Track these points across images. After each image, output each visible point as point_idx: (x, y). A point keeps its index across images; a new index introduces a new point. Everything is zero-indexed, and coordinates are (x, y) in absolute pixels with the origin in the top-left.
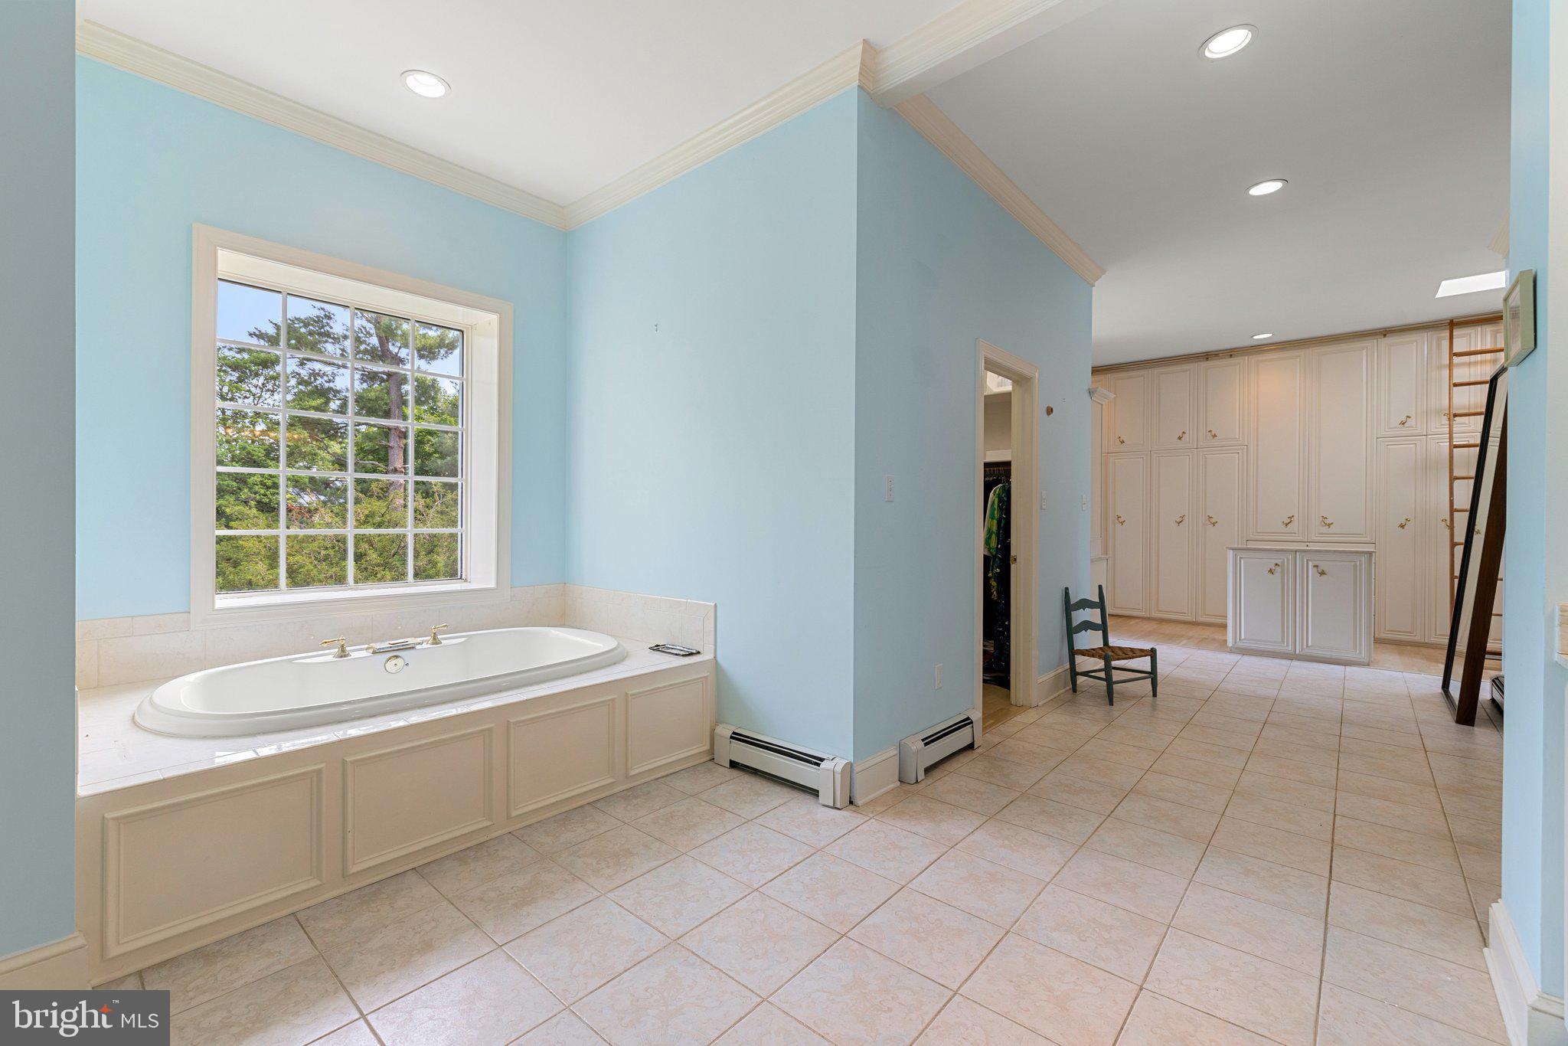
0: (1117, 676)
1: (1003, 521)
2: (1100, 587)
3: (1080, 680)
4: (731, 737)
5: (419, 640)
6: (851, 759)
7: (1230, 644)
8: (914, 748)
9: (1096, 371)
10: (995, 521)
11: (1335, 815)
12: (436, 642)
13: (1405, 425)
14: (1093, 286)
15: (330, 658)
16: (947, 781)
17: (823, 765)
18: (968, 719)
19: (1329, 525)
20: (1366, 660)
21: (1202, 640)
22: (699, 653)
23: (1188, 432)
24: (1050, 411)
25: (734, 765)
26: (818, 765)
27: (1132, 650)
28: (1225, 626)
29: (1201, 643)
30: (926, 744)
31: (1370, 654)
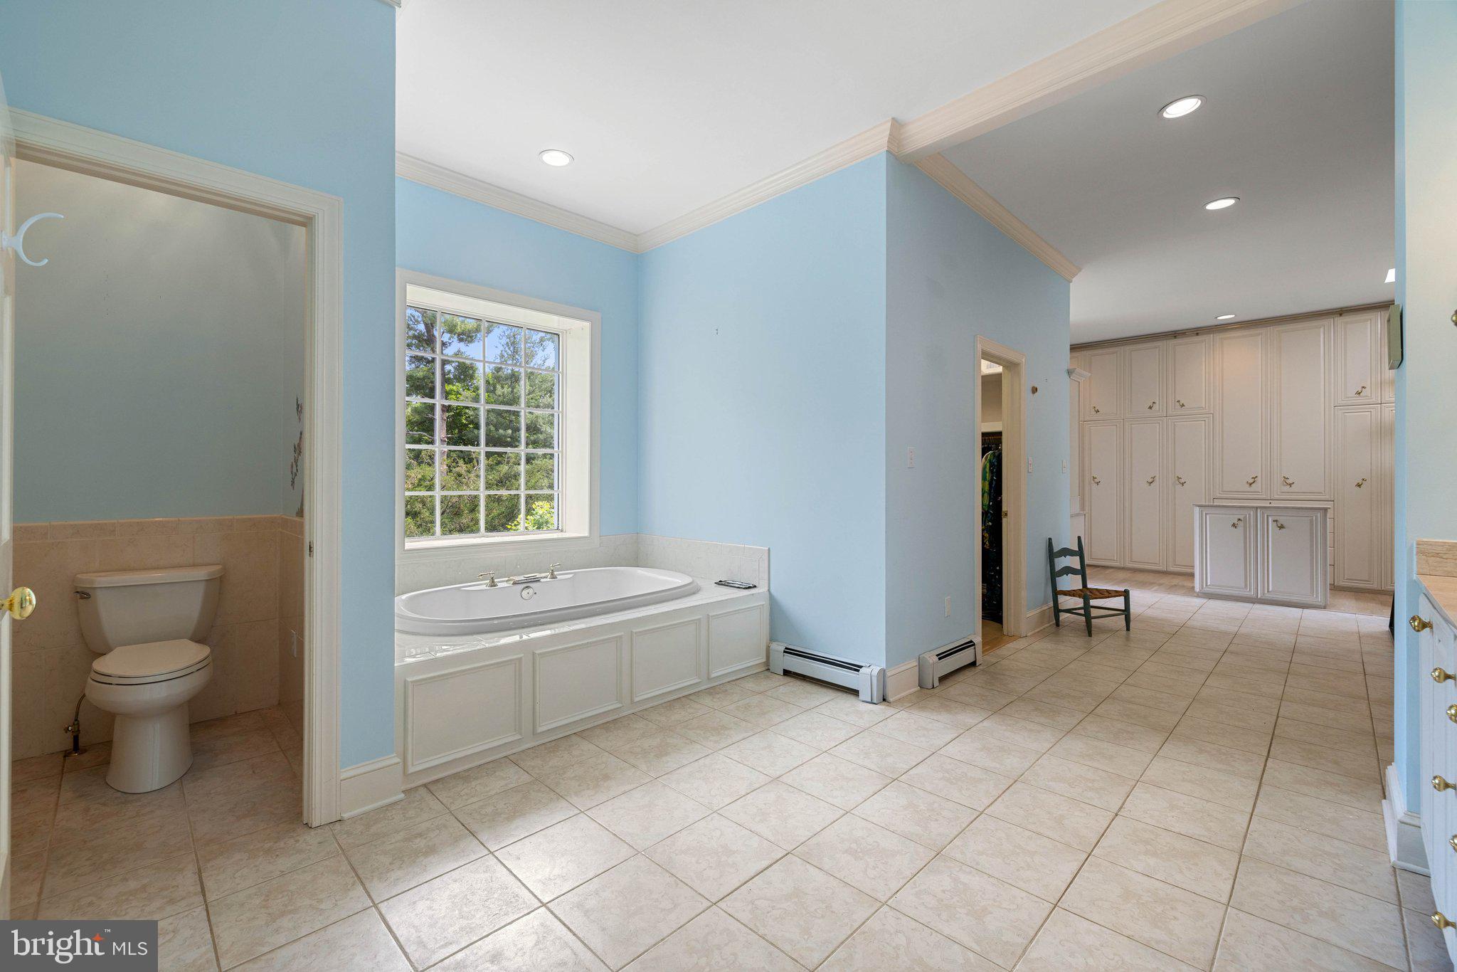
0: (1094, 612)
1: (994, 482)
2: (1079, 538)
3: (1063, 616)
4: (785, 652)
5: (543, 575)
6: (884, 666)
7: (1197, 589)
8: (931, 661)
9: (1075, 348)
10: (987, 483)
11: (1278, 717)
12: (553, 577)
13: (1361, 394)
14: (1070, 282)
15: (484, 587)
16: (957, 688)
17: (861, 670)
18: (971, 642)
19: (1290, 485)
20: (1322, 604)
21: (1172, 587)
22: (755, 586)
23: (1158, 402)
24: (1034, 390)
25: (787, 673)
26: (858, 671)
27: (1107, 591)
28: (1192, 575)
29: (1172, 589)
30: (940, 659)
31: (1326, 598)
